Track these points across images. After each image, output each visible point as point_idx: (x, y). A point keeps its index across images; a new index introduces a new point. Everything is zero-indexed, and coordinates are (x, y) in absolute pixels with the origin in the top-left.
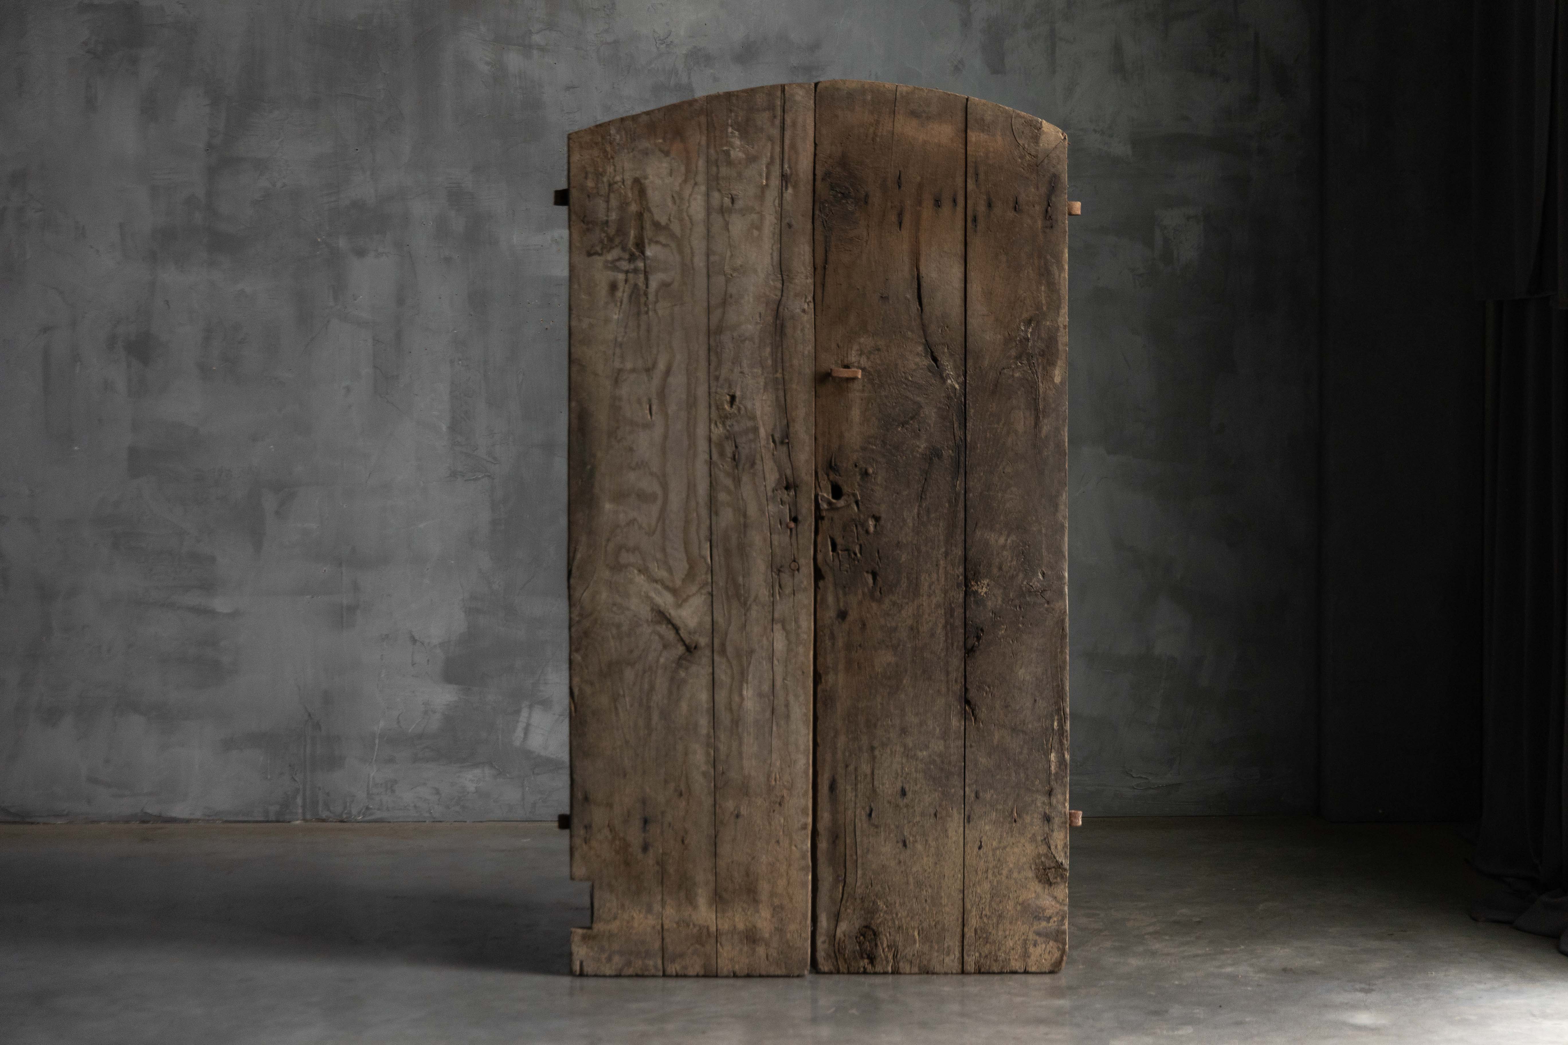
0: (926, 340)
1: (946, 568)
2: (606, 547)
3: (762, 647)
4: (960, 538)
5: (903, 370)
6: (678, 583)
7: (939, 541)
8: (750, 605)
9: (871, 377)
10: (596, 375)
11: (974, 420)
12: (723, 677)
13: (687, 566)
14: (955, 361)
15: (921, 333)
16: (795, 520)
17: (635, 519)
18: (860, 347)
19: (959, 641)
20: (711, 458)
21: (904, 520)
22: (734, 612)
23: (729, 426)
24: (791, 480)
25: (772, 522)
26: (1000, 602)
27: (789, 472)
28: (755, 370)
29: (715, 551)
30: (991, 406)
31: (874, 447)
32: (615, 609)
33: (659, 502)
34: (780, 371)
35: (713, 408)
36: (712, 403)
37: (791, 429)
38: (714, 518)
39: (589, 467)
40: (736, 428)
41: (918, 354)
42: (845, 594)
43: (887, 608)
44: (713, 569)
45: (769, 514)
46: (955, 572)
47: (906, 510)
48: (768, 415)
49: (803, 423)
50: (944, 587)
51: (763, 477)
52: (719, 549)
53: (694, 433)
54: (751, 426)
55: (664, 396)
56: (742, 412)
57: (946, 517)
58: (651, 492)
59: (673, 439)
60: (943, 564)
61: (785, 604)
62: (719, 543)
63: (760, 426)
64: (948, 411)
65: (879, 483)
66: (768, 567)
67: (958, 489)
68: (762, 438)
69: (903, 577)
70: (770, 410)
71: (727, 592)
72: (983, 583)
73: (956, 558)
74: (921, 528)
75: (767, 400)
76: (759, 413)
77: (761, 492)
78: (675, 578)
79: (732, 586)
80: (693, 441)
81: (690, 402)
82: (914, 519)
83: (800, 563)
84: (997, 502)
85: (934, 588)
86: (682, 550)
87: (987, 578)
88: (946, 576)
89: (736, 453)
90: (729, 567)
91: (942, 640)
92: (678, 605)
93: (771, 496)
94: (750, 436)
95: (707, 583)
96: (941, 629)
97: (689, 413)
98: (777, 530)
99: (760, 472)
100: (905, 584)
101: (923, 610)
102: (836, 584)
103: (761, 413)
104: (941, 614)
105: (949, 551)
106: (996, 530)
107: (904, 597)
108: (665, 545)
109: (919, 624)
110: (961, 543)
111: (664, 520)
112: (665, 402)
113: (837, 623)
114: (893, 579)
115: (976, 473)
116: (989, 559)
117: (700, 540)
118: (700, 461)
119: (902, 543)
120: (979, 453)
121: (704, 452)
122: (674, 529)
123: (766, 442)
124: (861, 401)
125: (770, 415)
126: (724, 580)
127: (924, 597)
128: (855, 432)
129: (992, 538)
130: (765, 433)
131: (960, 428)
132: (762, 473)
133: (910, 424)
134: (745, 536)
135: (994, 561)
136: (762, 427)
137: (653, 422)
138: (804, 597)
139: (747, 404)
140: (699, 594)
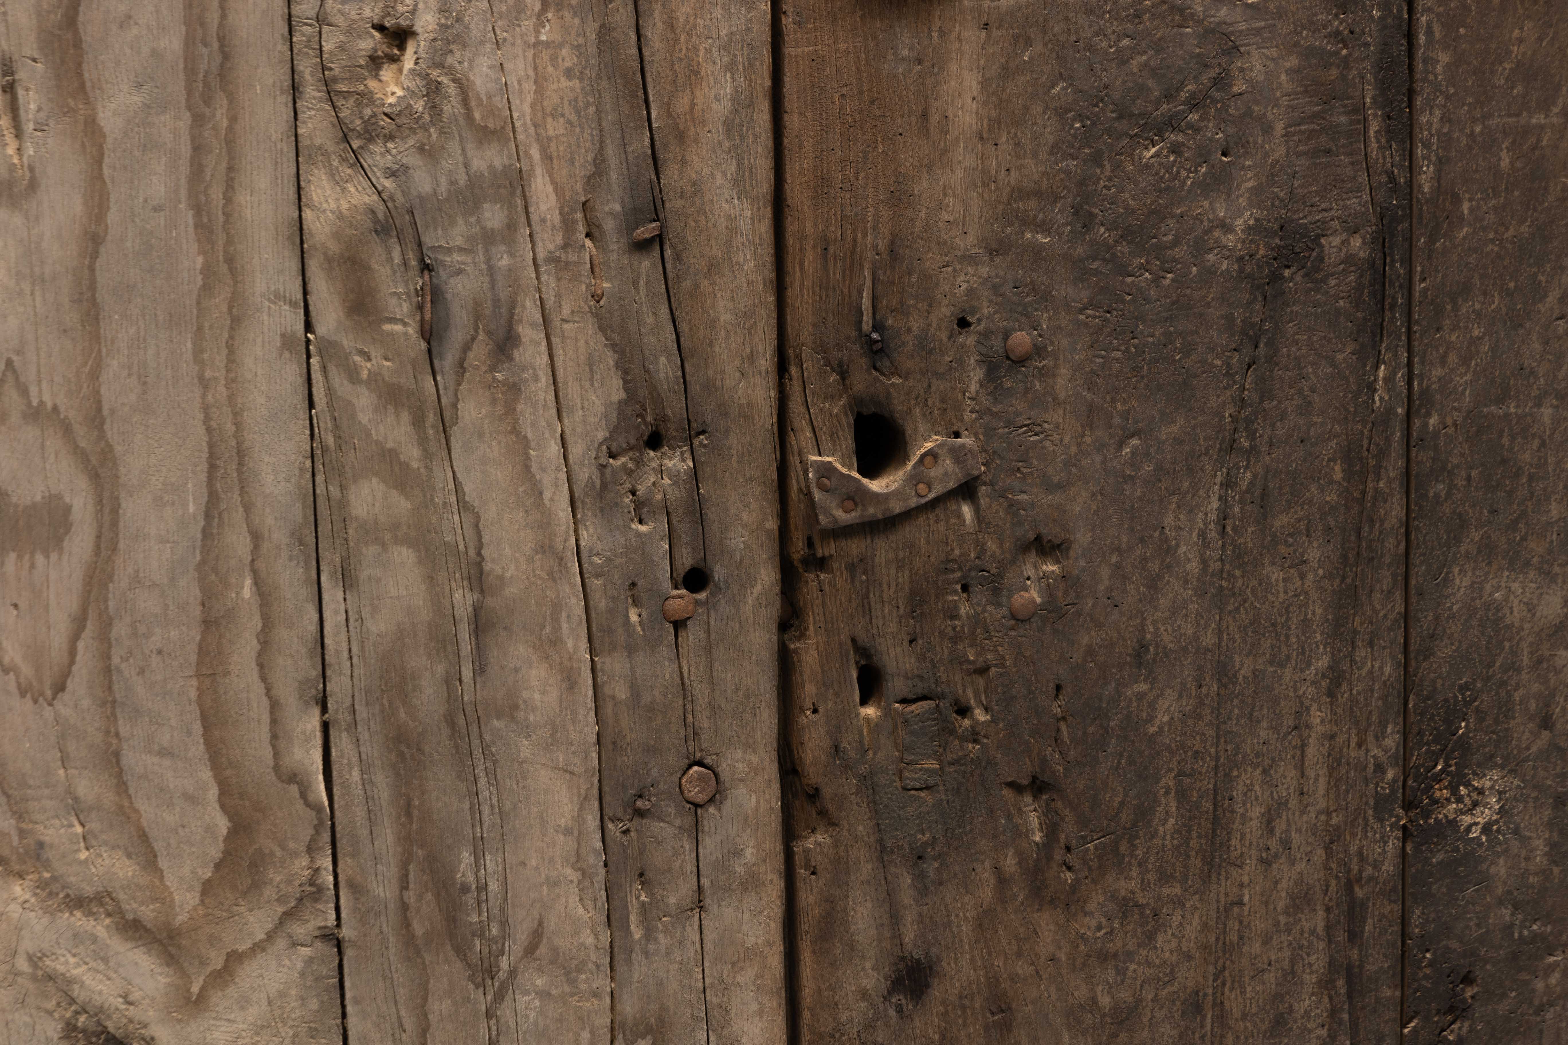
1: (1332, 737)
4: (1384, 605)
6: (186, 900)
7: (1306, 623)
8: (513, 973)
11: (1448, 98)
13: (223, 825)
16: (696, 579)
19: (1381, 1039)
20: (308, 327)
21: (1167, 549)
22: (439, 1007)
23: (391, 174)
24: (675, 408)
25: (600, 603)
26: (1539, 859)
27: (665, 368)
29: (342, 745)
30: (1516, 33)
31: (1043, 239)
33: (80, 542)
35: (312, 92)
36: (306, 67)
37: (671, 176)
38: (333, 595)
40: (422, 182)
42: (923, 891)
43: (1099, 928)
44: (338, 828)
45: (585, 566)
46: (1367, 751)
47: (1174, 506)
48: (563, 115)
49: (727, 144)
50: (1323, 817)
51: (551, 397)
52: (365, 736)
53: (227, 215)
54: (491, 167)
55: (77, 44)
56: (447, 108)
57: (1332, 524)
58: (38, 498)
59: (129, 244)
60: (1322, 721)
61: (668, 954)
62: (362, 712)
63: (532, 169)
64: (1345, 63)
65: (1062, 395)
66: (585, 798)
67: (1381, 398)
68: (543, 220)
69: (1162, 791)
70: (572, 89)
71: (406, 924)
72: (1476, 789)
73: (1372, 691)
74: (1234, 576)
75: (561, 46)
76: (527, 108)
77: (544, 470)
78: (171, 881)
79: (429, 896)
80: (226, 252)
81: (203, 67)
82: (1204, 539)
83: (724, 769)
84: (1536, 442)
85: (1284, 826)
86: (197, 749)
87: (1496, 766)
88: (1332, 770)
89: (429, 298)
90: (409, 814)
91: (1318, 1038)
92: (188, 1000)
93: (590, 483)
94: (487, 215)
95: (313, 889)
96: (1313, 994)
97: (198, 120)
98: (620, 631)
99: (536, 379)
100: (1172, 821)
101: (1241, 922)
102: (883, 849)
103: (533, 106)
104: (1313, 932)
105: (1345, 665)
106: (1528, 563)
107: (1165, 878)
108: (117, 735)
109: (1224, 984)
110: (1390, 629)
111: (106, 624)
112: (80, 75)
113: (892, 1012)
114: (1122, 804)
115: (1455, 328)
116: (1503, 684)
117: (275, 705)
118: (259, 340)
119: (1157, 646)
120: (1464, 238)
121: (278, 297)
122: (155, 660)
123: (559, 240)
124: (984, 33)
125: (573, 118)
126: (390, 870)
127: (1247, 868)
128: (959, 173)
129: (1512, 597)
130: (553, 197)
131: (1390, 133)
132: (544, 379)
133: (1190, 126)
134: (480, 670)
135: (1521, 692)
136: (539, 171)
137: (31, 169)
138: (747, 916)
139: (471, 68)
140: (281, 943)
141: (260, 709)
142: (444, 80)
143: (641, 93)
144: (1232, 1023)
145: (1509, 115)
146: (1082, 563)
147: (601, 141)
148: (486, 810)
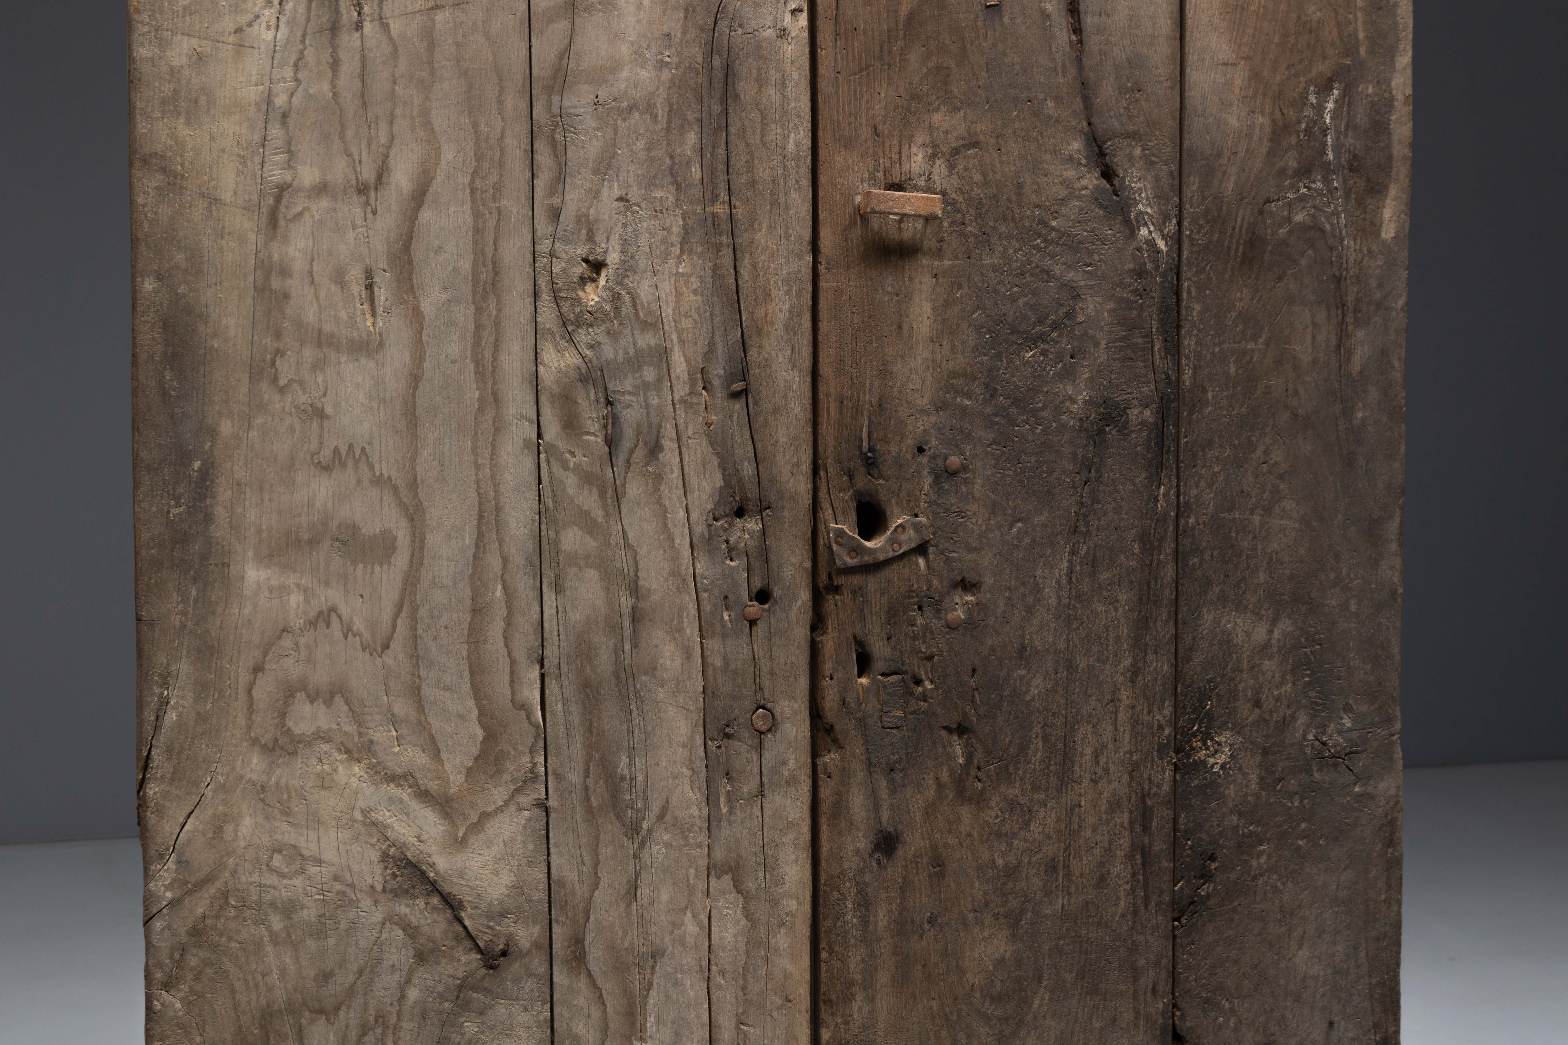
0: (1089, 124)
1: (1133, 707)
2: (249, 691)
3: (682, 942)
4: (1163, 630)
5: (1034, 198)
6: (457, 779)
7: (1118, 638)
8: (650, 831)
9: (959, 216)
10: (215, 201)
11: (1200, 331)
12: (579, 1028)
13: (480, 734)
14: (1157, 179)
15: (1078, 104)
16: (763, 596)
17: (333, 609)
18: (931, 136)
19: (1161, 893)
20: (539, 436)
21: (1037, 590)
22: (606, 851)
23: (591, 347)
24: (752, 492)
25: (707, 607)
26: (1254, 786)
27: (747, 469)
28: (659, 194)
29: (552, 688)
30: (1238, 295)
31: (967, 402)
32: (278, 861)
33: (401, 559)
34: (723, 195)
35: (546, 297)
36: (543, 282)
37: (753, 355)
38: (549, 597)
39: (197, 465)
40: (608, 352)
41: (1071, 159)
42: (893, 790)
43: (997, 817)
44: (548, 739)
45: (699, 584)
46: (1154, 716)
47: (1042, 564)
48: (691, 316)
49: (785, 337)
50: (1128, 756)
51: (680, 483)
52: (566, 683)
53: (494, 367)
54: (648, 344)
55: (410, 262)
56: (624, 309)
57: (1133, 579)
58: (378, 531)
59: (436, 382)
60: (1128, 697)
61: (742, 823)
62: (565, 668)
63: (673, 347)
64: (1141, 308)
65: (978, 495)
66: (695, 725)
67: (1162, 506)
68: (678, 378)
69: (1034, 736)
70: (697, 301)
71: (587, 799)
72: (1217, 742)
73: (1156, 680)
74: (1076, 608)
75: (691, 275)
76: (670, 312)
77: (675, 526)
78: (448, 767)
79: (601, 782)
80: (492, 389)
81: (483, 279)
82: (1059, 585)
83: (777, 711)
84: (1251, 536)
85: (1105, 760)
86: (466, 687)
87: (1228, 728)
88: (1133, 727)
89: (610, 421)
90: (591, 732)
91: (1125, 890)
92: (456, 841)
93: (702, 536)
94: (646, 373)
95: (533, 776)
96: (1122, 863)
97: (479, 310)
98: (718, 625)
99: (672, 472)
100: (1040, 754)
101: (1080, 817)
102: (870, 763)
103: (674, 310)
104: (1122, 825)
105: (1141, 664)
106: (1246, 608)
107: (1036, 788)
108: (419, 677)
109: (1070, 855)
110: (1167, 644)
111: (415, 609)
112: (411, 280)
113: (874, 864)
114: (1011, 742)
115: (1204, 466)
116: (1232, 679)
117: (513, 662)
118: (510, 442)
119: (1032, 648)
120: (1209, 413)
121: (522, 417)
122: (443, 632)
123: (687, 390)
124: (934, 280)
125: (697, 318)
126: (578, 765)
127: (1083, 785)
128: (920, 361)
129: (1237, 628)
130: (684, 364)
131: (1166, 350)
132: (677, 472)
133: (1053, 340)
134: (635, 645)
135: (1243, 685)
136: (676, 348)
137: (381, 335)
138: (789, 802)
139: (638, 286)
140: (513, 808)
141: (504, 664)
142: (623, 292)
143: (736, 306)
144: (1074, 879)
145: (1235, 342)
146: (988, 596)
147: (713, 333)
148: (636, 731)
